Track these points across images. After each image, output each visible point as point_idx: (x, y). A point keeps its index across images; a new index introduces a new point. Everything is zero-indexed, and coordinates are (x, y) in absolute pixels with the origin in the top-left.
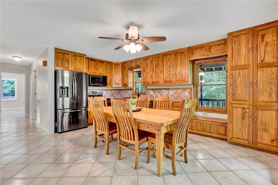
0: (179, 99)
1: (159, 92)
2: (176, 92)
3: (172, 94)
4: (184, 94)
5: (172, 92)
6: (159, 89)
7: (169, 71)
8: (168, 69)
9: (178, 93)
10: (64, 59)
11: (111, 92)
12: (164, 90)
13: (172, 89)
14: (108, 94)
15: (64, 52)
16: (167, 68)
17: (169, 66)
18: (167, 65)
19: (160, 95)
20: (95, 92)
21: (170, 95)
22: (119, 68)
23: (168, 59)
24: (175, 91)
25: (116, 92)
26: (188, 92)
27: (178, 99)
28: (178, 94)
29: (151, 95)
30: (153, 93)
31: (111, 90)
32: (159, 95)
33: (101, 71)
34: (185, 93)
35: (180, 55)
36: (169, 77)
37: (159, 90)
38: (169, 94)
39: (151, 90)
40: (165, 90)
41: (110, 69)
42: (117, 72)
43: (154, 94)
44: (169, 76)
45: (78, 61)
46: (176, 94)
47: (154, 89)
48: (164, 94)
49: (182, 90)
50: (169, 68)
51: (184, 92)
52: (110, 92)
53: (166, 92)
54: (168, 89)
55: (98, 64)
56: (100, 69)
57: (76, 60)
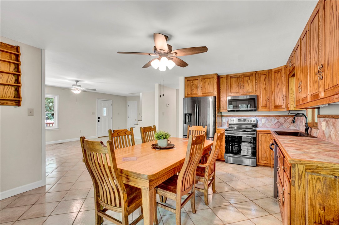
10: (193, 86)
11: (276, 121)
14: (270, 122)
15: (193, 79)
20: (242, 120)
22: (281, 77)
25: (289, 120)
31: (275, 116)
33: (248, 88)
41: (265, 83)
42: (278, 84)
45: (207, 84)
52: (274, 121)
55: (242, 80)
56: (246, 85)
57: (205, 83)
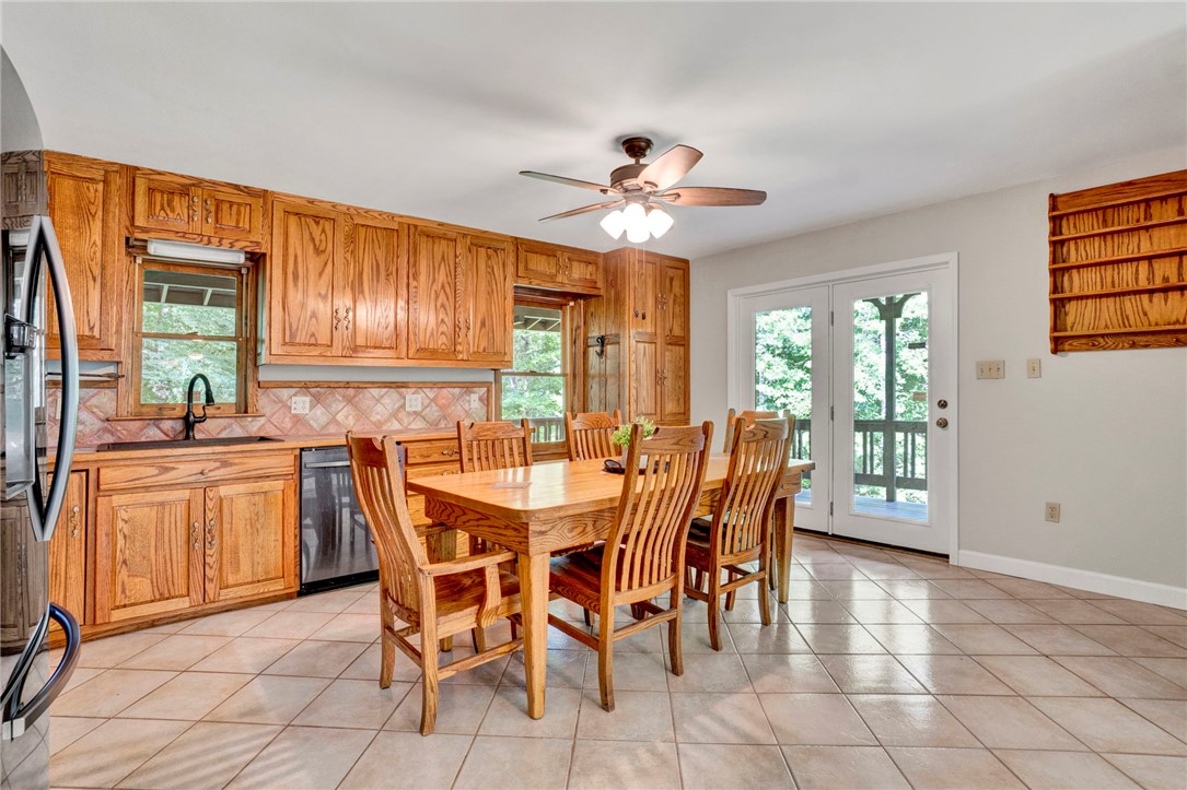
0: (446, 428)
1: (349, 401)
2: (434, 400)
3: (419, 409)
4: (466, 407)
5: (419, 396)
6: (347, 385)
7: (443, 306)
8: (437, 296)
9: (444, 401)
12: (375, 392)
13: (420, 386)
16: (433, 292)
17: (443, 287)
18: (434, 280)
19: (353, 413)
21: (409, 414)
23: (438, 257)
24: (432, 395)
26: (481, 399)
27: (443, 426)
28: (442, 408)
29: (295, 416)
30: (312, 407)
32: (347, 417)
34: (469, 402)
35: (489, 257)
36: (442, 333)
37: (351, 392)
38: (403, 406)
39: (293, 391)
40: (384, 390)
43: (319, 410)
44: (441, 330)
46: (435, 408)
47: (318, 385)
48: (379, 408)
49: (457, 391)
50: (442, 296)
51: (467, 398)
53: (386, 400)
54: (404, 385)
